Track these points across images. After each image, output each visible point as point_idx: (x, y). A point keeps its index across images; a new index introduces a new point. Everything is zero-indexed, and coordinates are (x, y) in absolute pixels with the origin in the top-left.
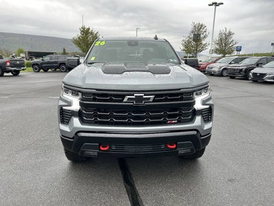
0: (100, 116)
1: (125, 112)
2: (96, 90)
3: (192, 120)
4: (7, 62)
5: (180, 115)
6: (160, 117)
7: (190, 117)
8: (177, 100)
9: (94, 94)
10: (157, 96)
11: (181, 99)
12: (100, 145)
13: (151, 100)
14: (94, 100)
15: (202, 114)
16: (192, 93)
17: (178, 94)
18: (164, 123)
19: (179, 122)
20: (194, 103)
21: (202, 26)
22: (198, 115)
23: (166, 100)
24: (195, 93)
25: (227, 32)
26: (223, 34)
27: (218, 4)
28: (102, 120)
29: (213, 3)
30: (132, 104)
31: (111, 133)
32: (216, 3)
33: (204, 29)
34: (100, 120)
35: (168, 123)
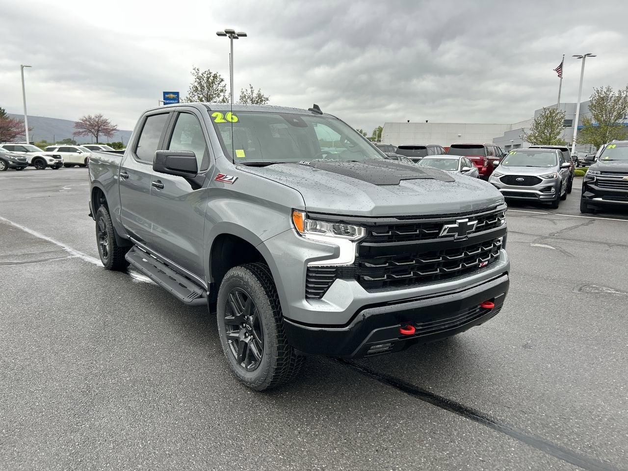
1: (438, 256)
2: (396, 218)
5: (490, 251)
6: (475, 258)
10: (480, 219)
13: (473, 229)
19: (490, 263)
21: (215, 77)
23: (485, 227)
25: (255, 95)
26: (247, 97)
27: (236, 35)
28: (400, 277)
29: (227, 32)
30: (452, 239)
31: (419, 299)
32: (234, 32)
33: (219, 85)
34: (398, 277)
35: (480, 266)
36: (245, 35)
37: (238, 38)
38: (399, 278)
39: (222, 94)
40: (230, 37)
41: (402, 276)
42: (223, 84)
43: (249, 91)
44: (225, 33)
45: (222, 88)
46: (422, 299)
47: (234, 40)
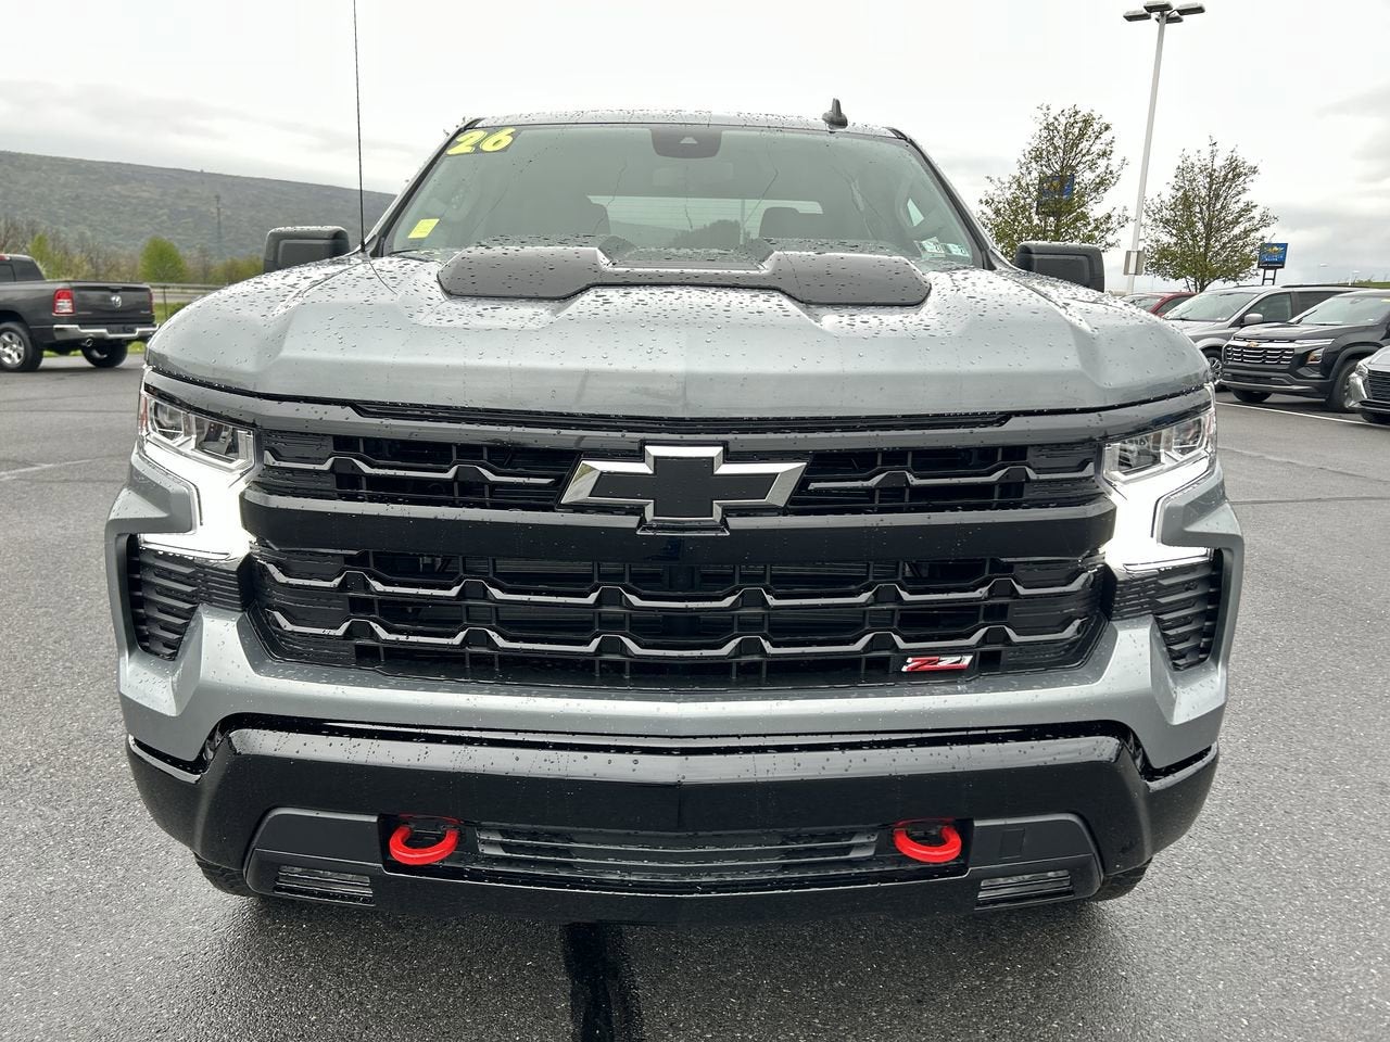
0: (393, 611)
1: (579, 584)
2: (359, 407)
3: (1082, 653)
4: (58, 295)
5: (997, 613)
6: (842, 627)
7: (1070, 632)
8: (978, 497)
9: (344, 443)
10: (822, 463)
11: (1011, 493)
12: (387, 826)
13: (778, 496)
14: (348, 484)
15: (1157, 611)
16: (1090, 449)
17: (986, 457)
18: (877, 671)
19: (990, 665)
20: (1103, 527)
21: (1087, 122)
22: (1135, 614)
23: (893, 498)
24: (1112, 450)
25: (1219, 162)
26: (1196, 170)
27: (1177, 14)
28: (402, 638)
29: (1150, 9)
30: (631, 522)
31: (470, 741)
32: (1167, 7)
33: (1098, 141)
34: (393, 637)
35: (904, 669)
36: (1200, 10)
37: (1181, 21)
38: (397, 642)
39: (1102, 163)
40: (1158, 20)
41: (413, 639)
42: (1106, 136)
43: (1206, 154)
44: (1145, 11)
45: (1102, 147)
46: (481, 742)
47: (1168, 27)
